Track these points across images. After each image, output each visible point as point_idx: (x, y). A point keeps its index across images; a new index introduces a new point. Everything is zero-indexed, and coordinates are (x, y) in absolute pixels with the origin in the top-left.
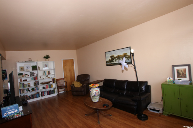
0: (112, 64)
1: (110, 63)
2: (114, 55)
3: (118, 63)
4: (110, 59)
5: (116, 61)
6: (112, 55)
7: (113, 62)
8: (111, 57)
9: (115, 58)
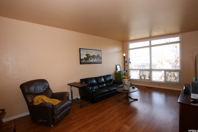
0: (87, 62)
1: (85, 61)
2: (90, 54)
3: (92, 62)
4: (86, 57)
5: (91, 60)
6: (88, 54)
7: (89, 60)
8: (87, 55)
9: (90, 56)
